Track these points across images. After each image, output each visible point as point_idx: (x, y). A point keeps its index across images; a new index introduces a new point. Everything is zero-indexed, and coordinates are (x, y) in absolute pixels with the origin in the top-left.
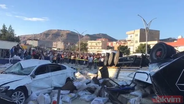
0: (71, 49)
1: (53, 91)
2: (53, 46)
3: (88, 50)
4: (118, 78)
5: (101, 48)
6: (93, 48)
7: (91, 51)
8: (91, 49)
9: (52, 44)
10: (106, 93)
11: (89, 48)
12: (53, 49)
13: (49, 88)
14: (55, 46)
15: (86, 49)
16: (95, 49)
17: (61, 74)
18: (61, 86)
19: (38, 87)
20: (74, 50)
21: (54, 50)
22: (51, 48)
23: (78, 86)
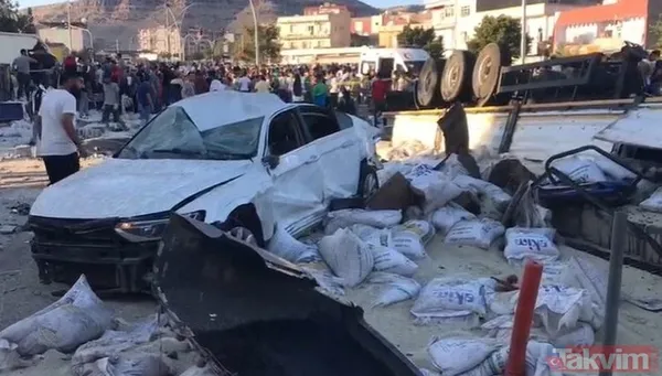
0: (210, 53)
1: (330, 215)
2: (139, 45)
3: (282, 53)
4: (511, 148)
5: (327, 42)
6: (298, 43)
7: (291, 56)
8: (293, 48)
9: (136, 41)
10: (543, 212)
11: (286, 44)
12: (142, 56)
13: (316, 203)
14: (148, 47)
15: (274, 51)
16: (304, 46)
17: (344, 147)
18: (347, 194)
19: (286, 205)
20: (228, 58)
21: (146, 60)
22: (134, 54)
23: (432, 190)
